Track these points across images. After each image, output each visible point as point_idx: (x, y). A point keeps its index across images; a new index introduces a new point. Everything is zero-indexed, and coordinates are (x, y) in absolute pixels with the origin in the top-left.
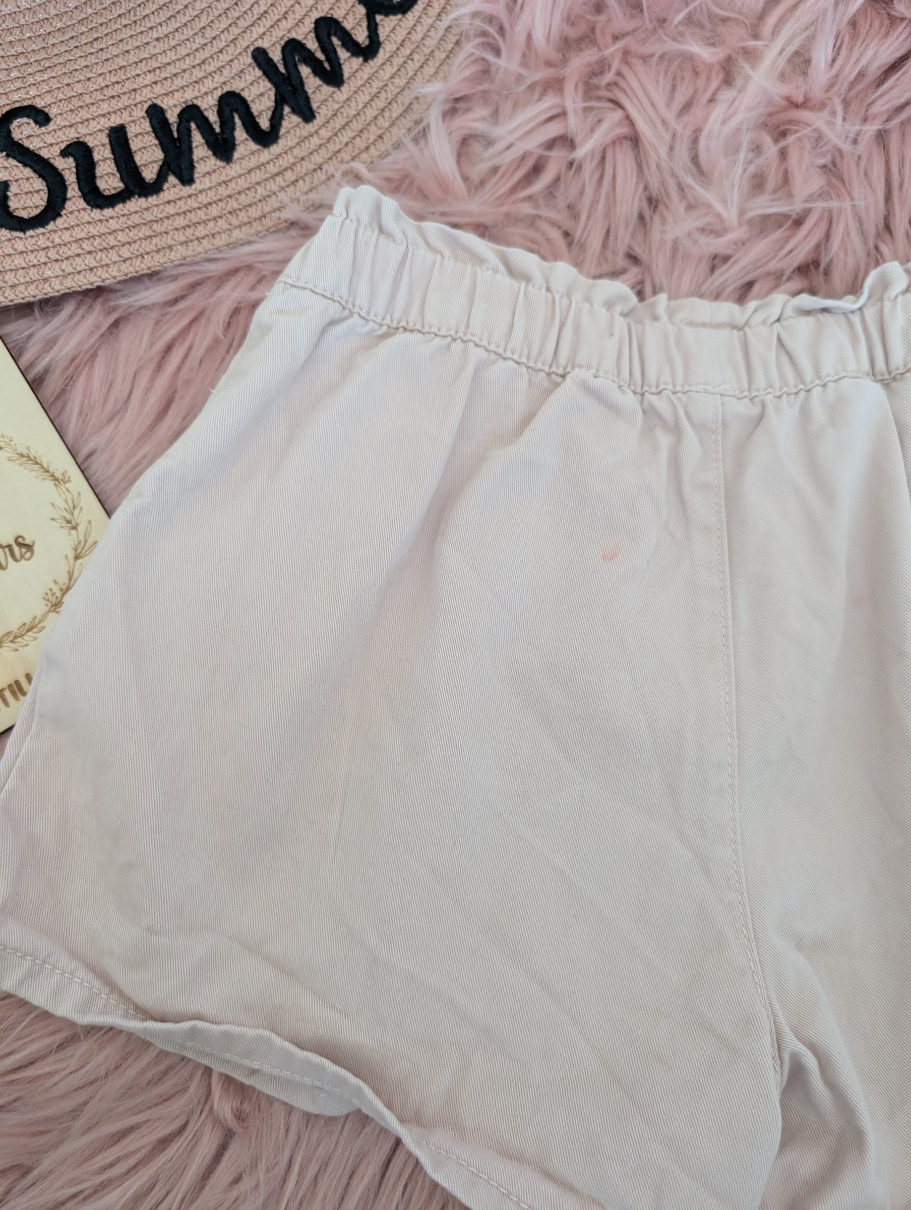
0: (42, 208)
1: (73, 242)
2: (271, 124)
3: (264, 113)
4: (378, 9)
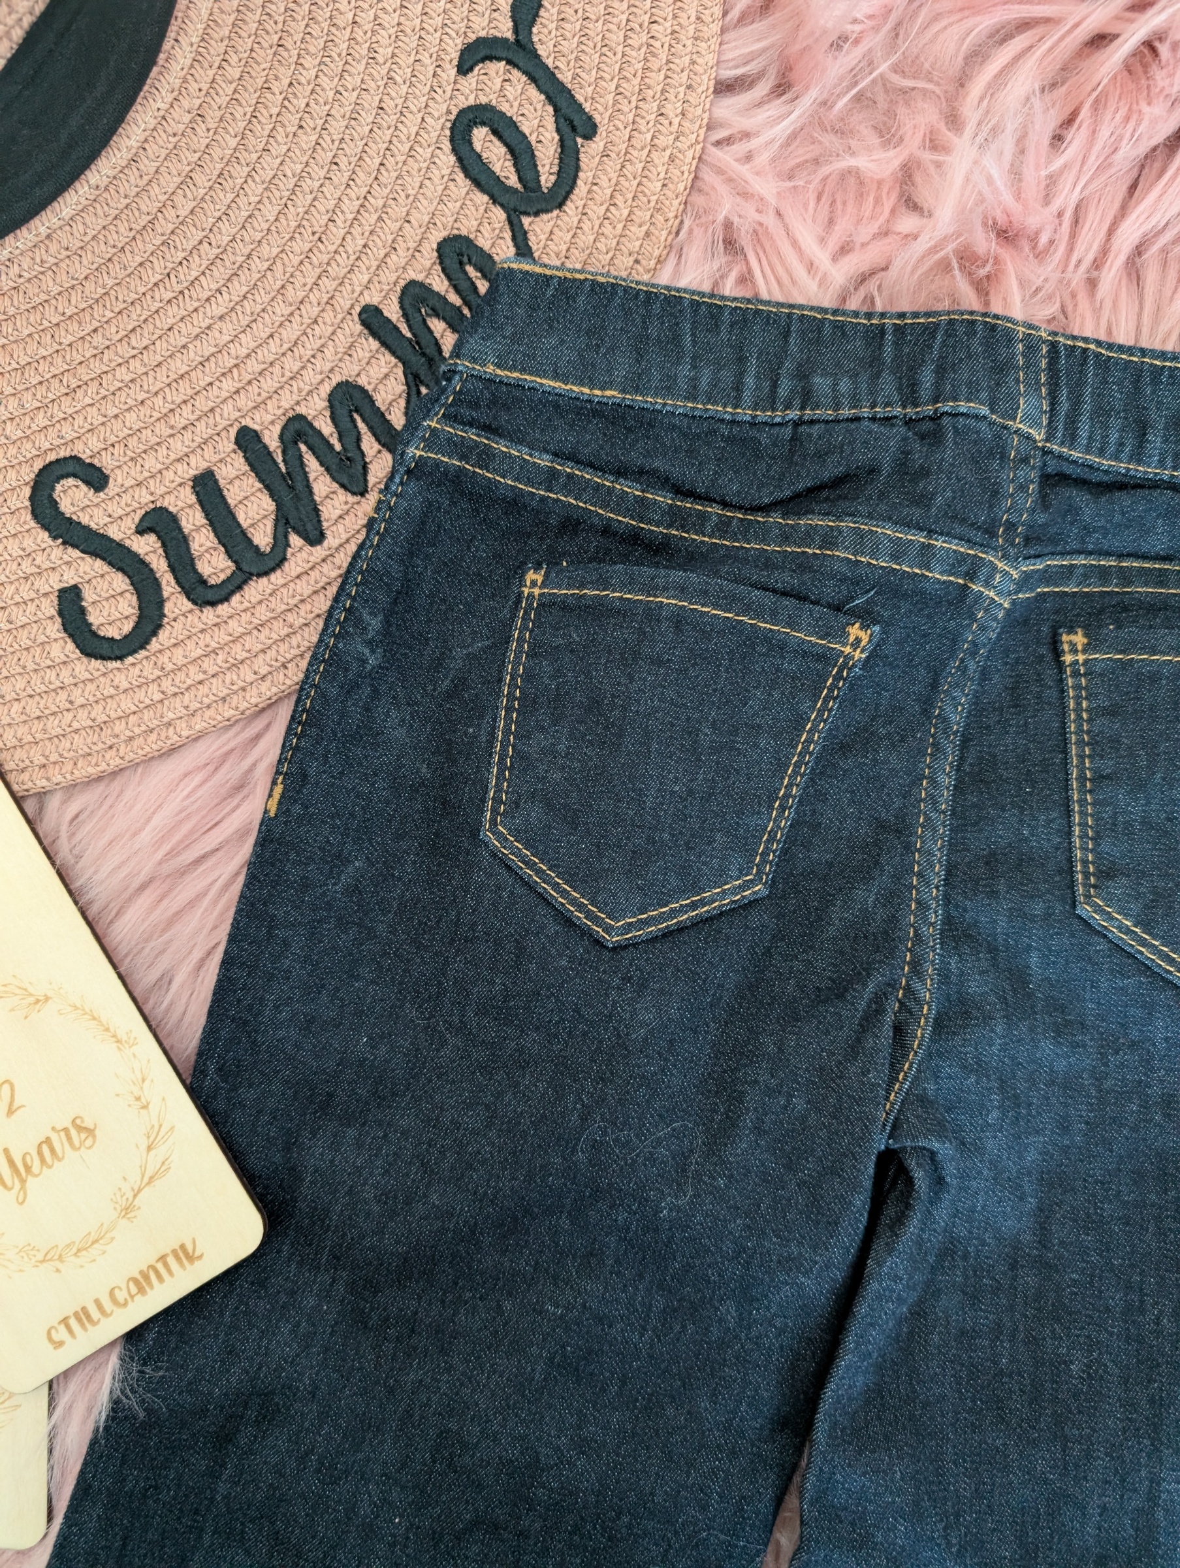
0: (135, 618)
1: (189, 663)
2: (407, 419)
3: (394, 404)
4: (523, 209)
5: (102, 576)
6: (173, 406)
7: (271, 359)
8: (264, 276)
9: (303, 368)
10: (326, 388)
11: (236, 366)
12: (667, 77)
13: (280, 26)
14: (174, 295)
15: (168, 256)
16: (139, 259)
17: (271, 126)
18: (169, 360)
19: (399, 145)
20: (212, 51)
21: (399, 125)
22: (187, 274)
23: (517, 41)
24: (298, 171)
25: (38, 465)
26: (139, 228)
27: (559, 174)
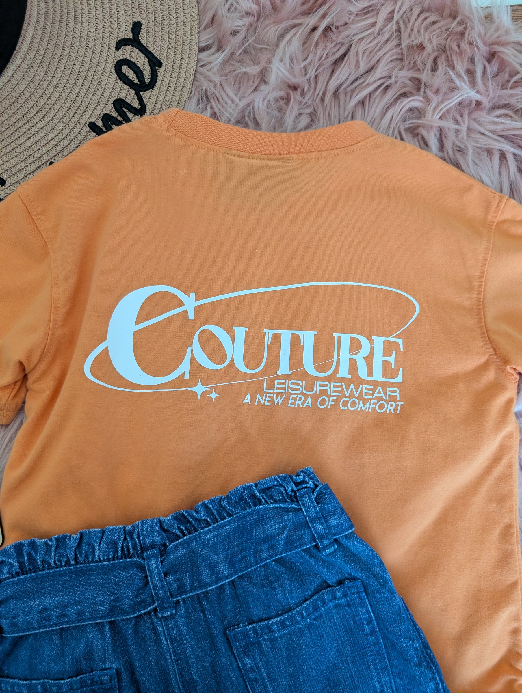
6: (27, 157)
7: (59, 140)
8: (56, 115)
11: (47, 143)
12: (183, 47)
13: (56, 38)
14: (25, 122)
15: (23, 110)
16: (13, 111)
17: (55, 69)
18: (25, 142)
19: (98, 73)
20: (34, 46)
22: (29, 116)
23: (134, 39)
24: (65, 82)
26: (12, 102)
27: (151, 78)
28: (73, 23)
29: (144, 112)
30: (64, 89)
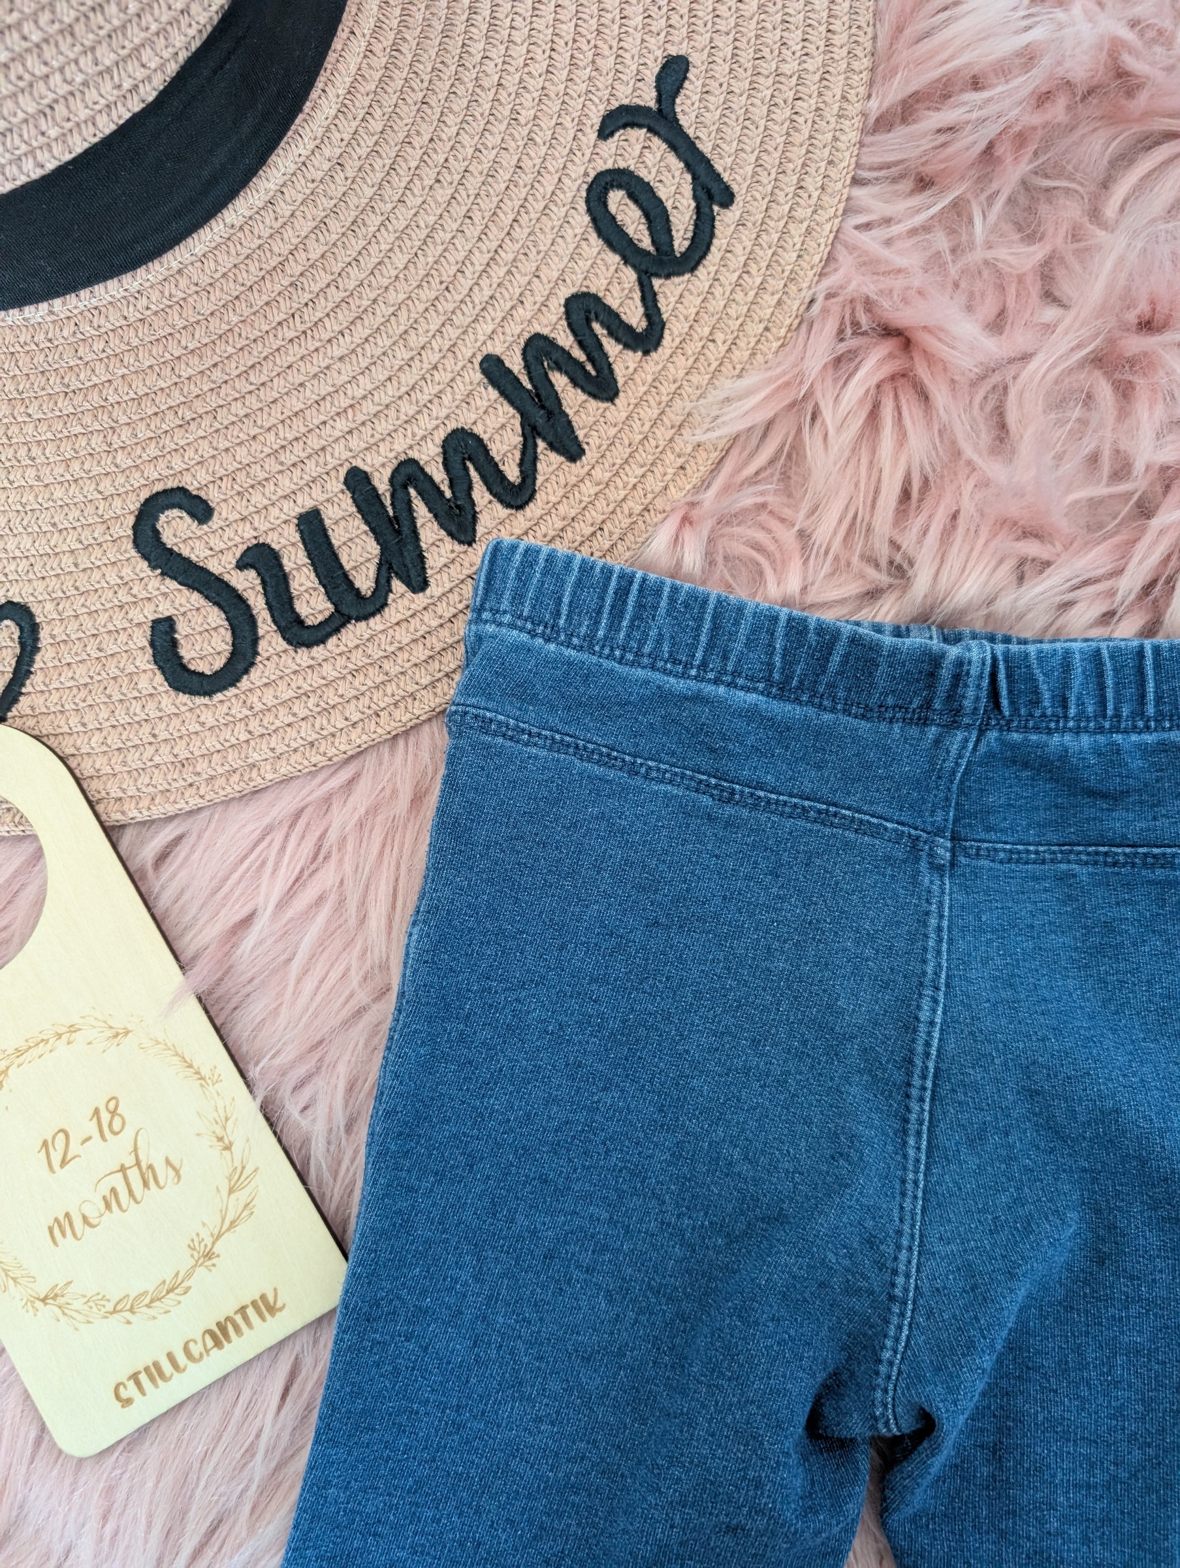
0: (228, 655)
1: (279, 704)
2: (521, 472)
3: (509, 455)
4: (653, 270)
5: (198, 609)
6: (285, 443)
7: (387, 402)
8: (388, 321)
9: (418, 412)
10: (440, 435)
11: (351, 406)
12: (808, 152)
13: (426, 84)
14: (297, 334)
15: (295, 297)
16: (265, 298)
17: (408, 179)
18: (285, 397)
19: (534, 203)
20: (357, 104)
21: (536, 184)
22: (311, 316)
23: (660, 110)
24: (432, 223)
25: (145, 494)
26: (269, 268)
27: (693, 239)
28: (483, 43)
29: (657, 344)
30: (425, 242)
